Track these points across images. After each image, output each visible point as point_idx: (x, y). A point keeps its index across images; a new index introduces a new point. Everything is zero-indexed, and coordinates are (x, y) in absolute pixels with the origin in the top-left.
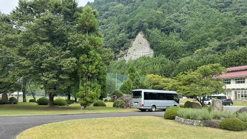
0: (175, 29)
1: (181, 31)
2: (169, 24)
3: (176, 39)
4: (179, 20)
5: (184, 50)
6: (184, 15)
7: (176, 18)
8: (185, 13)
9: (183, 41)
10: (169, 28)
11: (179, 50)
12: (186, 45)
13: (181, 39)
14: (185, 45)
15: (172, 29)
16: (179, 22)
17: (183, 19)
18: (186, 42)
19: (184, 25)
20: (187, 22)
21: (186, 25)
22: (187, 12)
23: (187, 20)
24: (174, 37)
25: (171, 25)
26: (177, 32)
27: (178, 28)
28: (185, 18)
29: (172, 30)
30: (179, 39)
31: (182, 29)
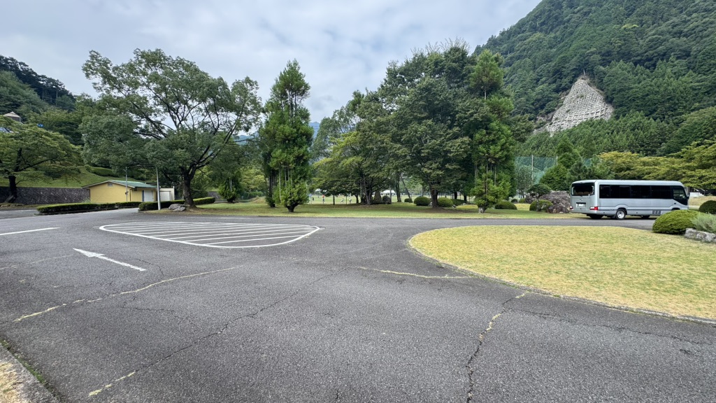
0: (672, 54)
1: (692, 53)
2: (655, 44)
3: (675, 73)
4: (686, 30)
5: (697, 94)
6: (702, 16)
7: (676, 29)
8: (705, 10)
9: (695, 75)
10: (656, 55)
11: (682, 97)
12: (706, 83)
13: (691, 71)
14: (701, 84)
15: (664, 54)
16: (686, 36)
17: (698, 26)
18: (704, 77)
19: (702, 37)
20: (710, 29)
21: (708, 36)
22: (711, 7)
23: (710, 25)
24: (669, 70)
25: (660, 47)
26: (678, 58)
27: (681, 48)
28: (704, 23)
29: (664, 56)
30: (683, 73)
31: (694, 48)
